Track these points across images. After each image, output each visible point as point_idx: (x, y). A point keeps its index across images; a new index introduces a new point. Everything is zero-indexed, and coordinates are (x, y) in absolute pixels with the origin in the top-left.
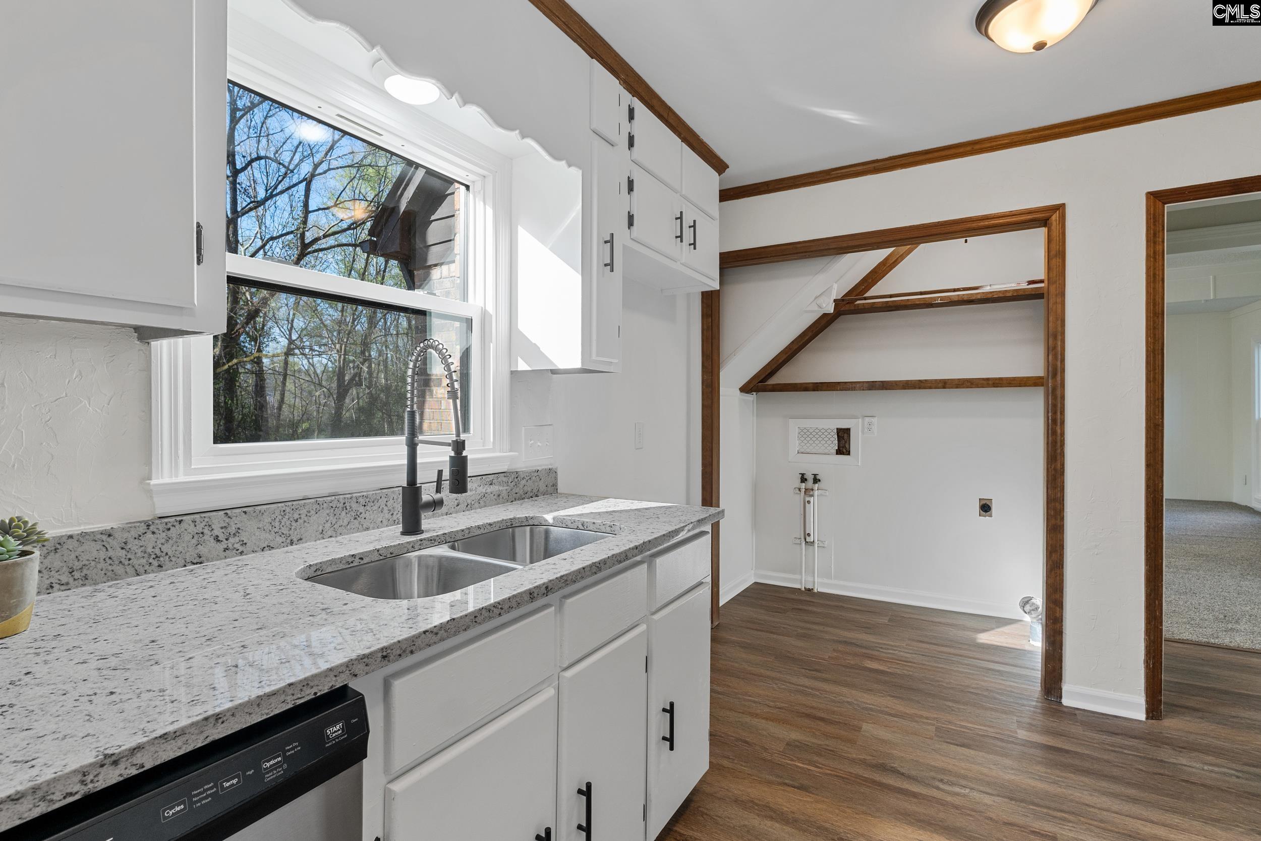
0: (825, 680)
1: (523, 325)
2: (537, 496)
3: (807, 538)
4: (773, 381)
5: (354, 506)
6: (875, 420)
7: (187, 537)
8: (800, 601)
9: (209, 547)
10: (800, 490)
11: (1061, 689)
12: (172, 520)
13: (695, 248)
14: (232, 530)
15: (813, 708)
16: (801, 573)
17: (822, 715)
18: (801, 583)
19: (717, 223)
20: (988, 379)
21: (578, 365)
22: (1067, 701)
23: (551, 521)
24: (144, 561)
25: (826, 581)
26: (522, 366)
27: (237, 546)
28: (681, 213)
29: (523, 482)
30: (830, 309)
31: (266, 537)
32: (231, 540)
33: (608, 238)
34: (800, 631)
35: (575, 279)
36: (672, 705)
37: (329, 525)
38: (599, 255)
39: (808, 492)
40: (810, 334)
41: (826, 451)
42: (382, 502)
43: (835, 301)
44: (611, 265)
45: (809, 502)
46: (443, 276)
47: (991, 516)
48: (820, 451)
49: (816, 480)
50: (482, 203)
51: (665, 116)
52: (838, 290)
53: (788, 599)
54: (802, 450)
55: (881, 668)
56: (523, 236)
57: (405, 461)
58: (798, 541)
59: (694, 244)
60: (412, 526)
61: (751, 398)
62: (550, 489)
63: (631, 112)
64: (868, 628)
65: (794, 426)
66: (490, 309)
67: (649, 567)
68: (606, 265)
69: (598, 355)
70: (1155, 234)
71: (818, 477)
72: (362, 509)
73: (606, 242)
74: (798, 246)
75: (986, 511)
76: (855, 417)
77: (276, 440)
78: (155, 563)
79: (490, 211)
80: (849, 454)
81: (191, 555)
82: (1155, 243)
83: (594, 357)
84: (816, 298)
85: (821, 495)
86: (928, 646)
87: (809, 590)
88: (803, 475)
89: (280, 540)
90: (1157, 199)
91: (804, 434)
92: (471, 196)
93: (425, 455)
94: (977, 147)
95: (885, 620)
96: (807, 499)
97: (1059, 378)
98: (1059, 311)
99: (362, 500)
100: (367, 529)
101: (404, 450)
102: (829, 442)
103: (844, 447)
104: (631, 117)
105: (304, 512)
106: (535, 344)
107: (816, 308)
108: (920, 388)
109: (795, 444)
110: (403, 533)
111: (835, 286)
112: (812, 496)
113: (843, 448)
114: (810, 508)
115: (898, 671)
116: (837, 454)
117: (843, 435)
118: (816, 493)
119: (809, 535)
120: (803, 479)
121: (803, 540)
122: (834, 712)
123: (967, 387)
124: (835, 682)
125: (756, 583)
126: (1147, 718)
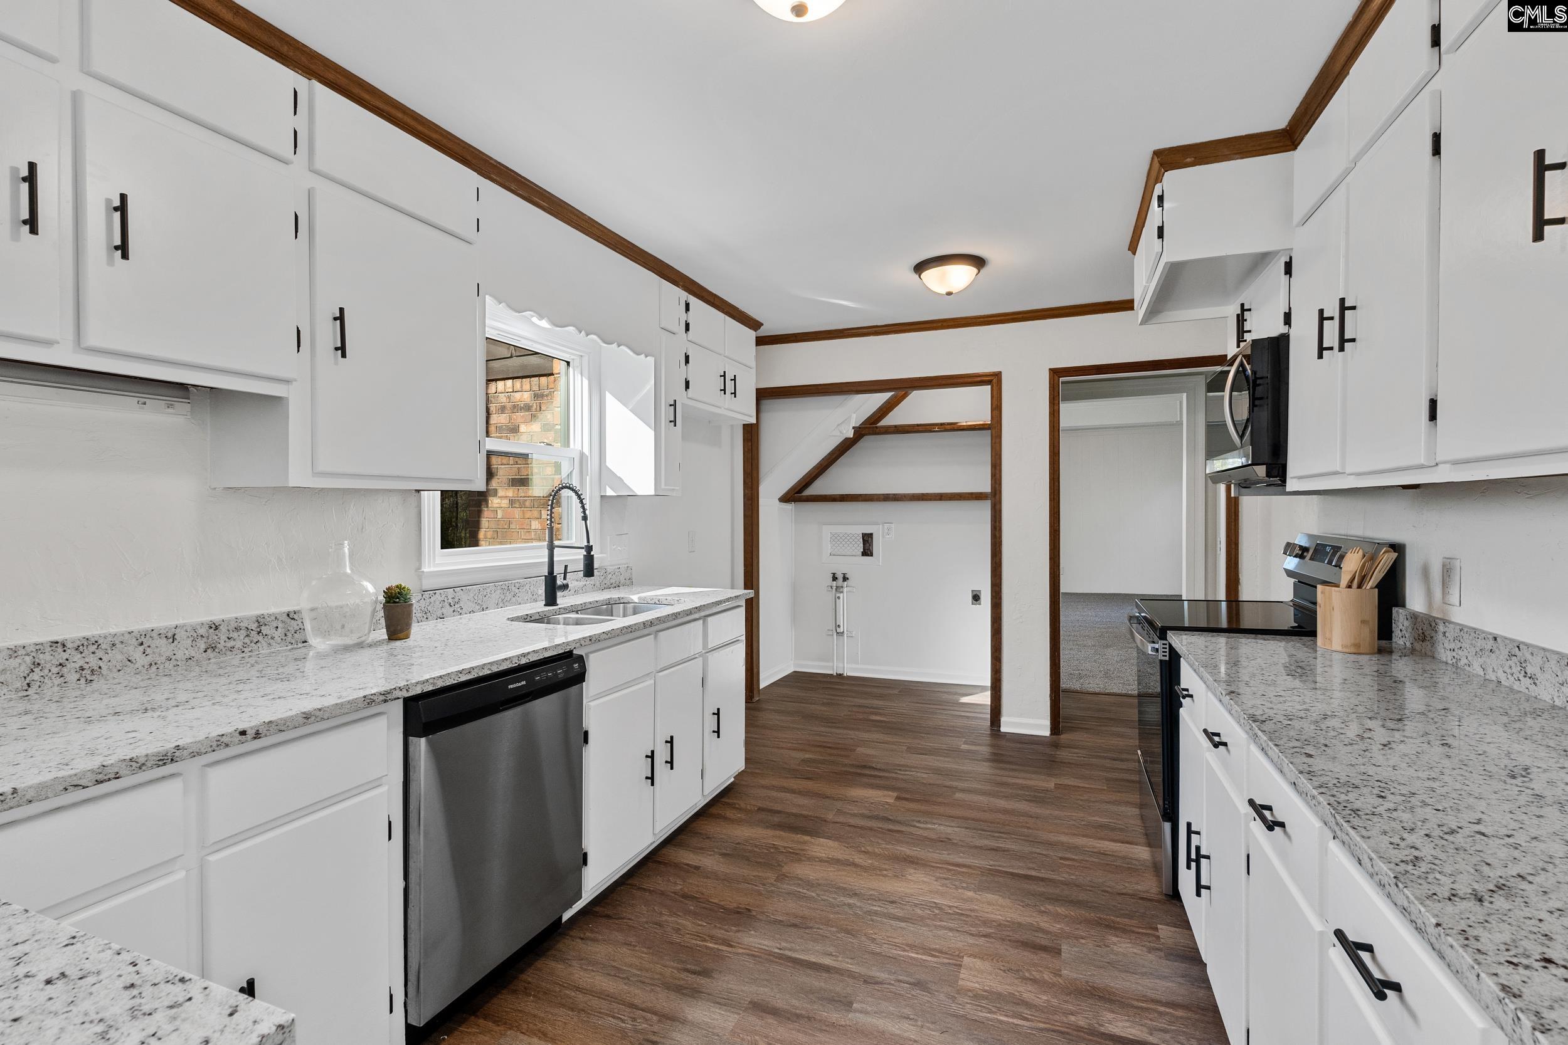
0: (838, 728)
1: (610, 463)
2: (619, 586)
3: (838, 629)
4: (809, 492)
5: (513, 588)
6: (893, 526)
7: (438, 603)
8: (831, 683)
9: (448, 610)
10: (832, 587)
11: (1000, 720)
12: (431, 592)
13: (735, 397)
14: (457, 600)
15: (825, 742)
16: (833, 662)
17: (830, 745)
18: (833, 669)
19: (754, 371)
20: (972, 494)
21: (652, 493)
22: (1004, 729)
23: (637, 601)
24: (420, 615)
25: (854, 666)
26: (610, 492)
27: (459, 610)
28: (725, 372)
29: (610, 575)
30: (851, 434)
31: (471, 606)
32: (456, 606)
33: (672, 403)
34: (825, 701)
35: (647, 435)
36: (718, 709)
37: (500, 600)
38: (666, 413)
39: (839, 589)
40: (838, 453)
41: (854, 553)
42: (527, 587)
43: (853, 428)
44: (674, 422)
45: (839, 598)
46: (499, 391)
47: (980, 604)
48: (848, 553)
49: (845, 579)
50: (580, 376)
51: (712, 300)
52: (857, 420)
53: (820, 682)
54: (834, 553)
55: (882, 719)
56: (610, 400)
57: (546, 560)
58: (831, 633)
59: (735, 393)
60: (551, 600)
61: (790, 507)
62: (628, 582)
63: (687, 306)
64: (881, 697)
65: (827, 531)
66: (586, 451)
67: (704, 623)
68: (671, 422)
69: (665, 486)
70: (1054, 398)
71: (847, 576)
72: (517, 591)
73: (671, 405)
74: (820, 387)
75: (976, 600)
76: (877, 524)
77: (465, 547)
78: (425, 617)
79: (586, 382)
80: (872, 555)
81: (439, 614)
82: (1054, 404)
83: (663, 486)
84: (838, 425)
85: (850, 592)
86: (922, 705)
87: (840, 675)
88: (834, 574)
89: (478, 607)
90: (1056, 373)
91: (835, 538)
92: (571, 369)
93: (560, 555)
94: (945, 324)
95: (896, 692)
96: (838, 595)
97: (997, 497)
98: (998, 448)
99: (517, 585)
100: (520, 604)
101: (546, 552)
102: (856, 545)
103: (869, 549)
104: (687, 308)
105: (489, 591)
106: (619, 478)
107: (839, 434)
108: (923, 500)
109: (828, 548)
110: (545, 605)
111: (854, 416)
112: (842, 592)
113: (867, 552)
114: (840, 602)
115: (894, 720)
116: (863, 555)
117: (867, 539)
118: (845, 590)
119: (839, 626)
120: (835, 578)
121: (834, 631)
122: (839, 744)
123: (957, 500)
124: (845, 728)
125: (795, 672)
126: (1051, 735)
